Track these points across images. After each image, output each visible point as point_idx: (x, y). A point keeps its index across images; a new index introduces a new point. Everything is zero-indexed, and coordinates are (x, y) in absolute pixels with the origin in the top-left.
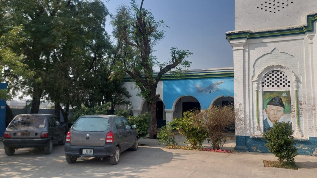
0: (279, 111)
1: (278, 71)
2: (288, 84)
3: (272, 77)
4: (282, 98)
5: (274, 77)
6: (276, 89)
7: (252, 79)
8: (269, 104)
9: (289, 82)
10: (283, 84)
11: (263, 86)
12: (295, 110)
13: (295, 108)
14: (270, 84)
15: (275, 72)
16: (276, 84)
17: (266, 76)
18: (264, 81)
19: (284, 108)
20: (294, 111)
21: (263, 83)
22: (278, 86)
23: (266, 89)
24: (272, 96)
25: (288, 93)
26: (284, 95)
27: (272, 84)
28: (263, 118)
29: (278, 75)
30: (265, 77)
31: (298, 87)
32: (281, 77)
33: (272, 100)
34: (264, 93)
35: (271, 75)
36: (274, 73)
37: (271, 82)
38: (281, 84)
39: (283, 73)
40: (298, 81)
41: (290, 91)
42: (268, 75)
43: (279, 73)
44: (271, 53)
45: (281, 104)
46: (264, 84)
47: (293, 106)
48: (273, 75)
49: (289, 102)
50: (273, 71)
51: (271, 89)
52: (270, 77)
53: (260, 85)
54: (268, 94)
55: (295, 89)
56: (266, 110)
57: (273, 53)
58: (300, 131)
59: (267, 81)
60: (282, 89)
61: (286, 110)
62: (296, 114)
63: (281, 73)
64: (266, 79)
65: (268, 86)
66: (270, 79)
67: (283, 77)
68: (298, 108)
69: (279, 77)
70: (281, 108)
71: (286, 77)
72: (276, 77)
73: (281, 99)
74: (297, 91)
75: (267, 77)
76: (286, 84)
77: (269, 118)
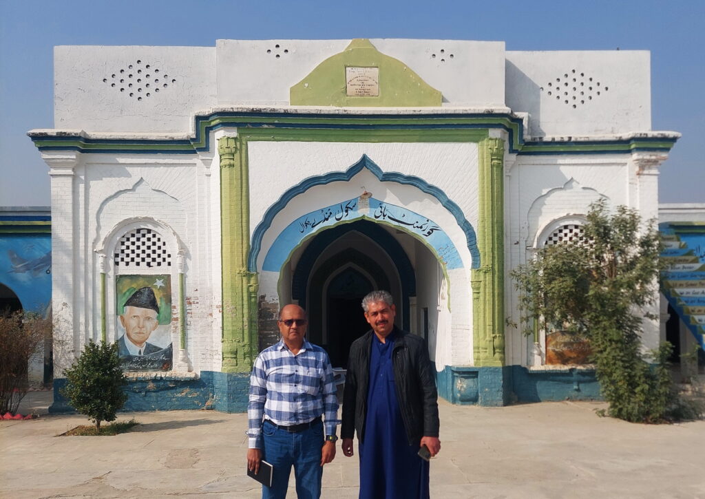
0: (149, 318)
1: (149, 231)
2: (168, 260)
3: (138, 243)
4: (154, 289)
5: (139, 243)
6: (143, 270)
7: (94, 247)
8: (128, 304)
9: (169, 256)
10: (158, 260)
11: (117, 263)
12: (179, 316)
13: (177, 312)
14: (133, 260)
15: (142, 232)
16: (143, 260)
17: (124, 240)
18: (119, 252)
19: (158, 313)
20: (176, 319)
21: (117, 255)
22: (149, 264)
23: (123, 270)
24: (136, 286)
25: (167, 278)
26: (159, 283)
27: (137, 260)
28: (116, 335)
29: (149, 239)
30: (123, 243)
31: (184, 267)
32: (154, 244)
33: (134, 295)
34: (119, 279)
35: (133, 239)
36: (139, 235)
37: (134, 256)
38: (154, 260)
39: (158, 236)
40: (184, 253)
41: (169, 276)
42: (128, 240)
43: (150, 236)
44: (133, 189)
45: (153, 304)
46: (119, 259)
47: (175, 307)
48: (138, 239)
49: (168, 299)
50: (138, 231)
51: (132, 270)
52: (133, 243)
53: (111, 262)
54: (128, 281)
55: (180, 271)
56: (122, 317)
57: (138, 189)
58: (186, 360)
59: (127, 252)
60: (155, 271)
61: (161, 316)
62: (179, 324)
63: (154, 236)
64: (124, 247)
65: (127, 264)
66: (132, 247)
67: (158, 244)
68: (184, 311)
69: (149, 244)
70: (151, 313)
71: (164, 244)
72: (144, 244)
73: (152, 293)
74: (183, 276)
75: (127, 243)
76: (164, 260)
77: (128, 335)
